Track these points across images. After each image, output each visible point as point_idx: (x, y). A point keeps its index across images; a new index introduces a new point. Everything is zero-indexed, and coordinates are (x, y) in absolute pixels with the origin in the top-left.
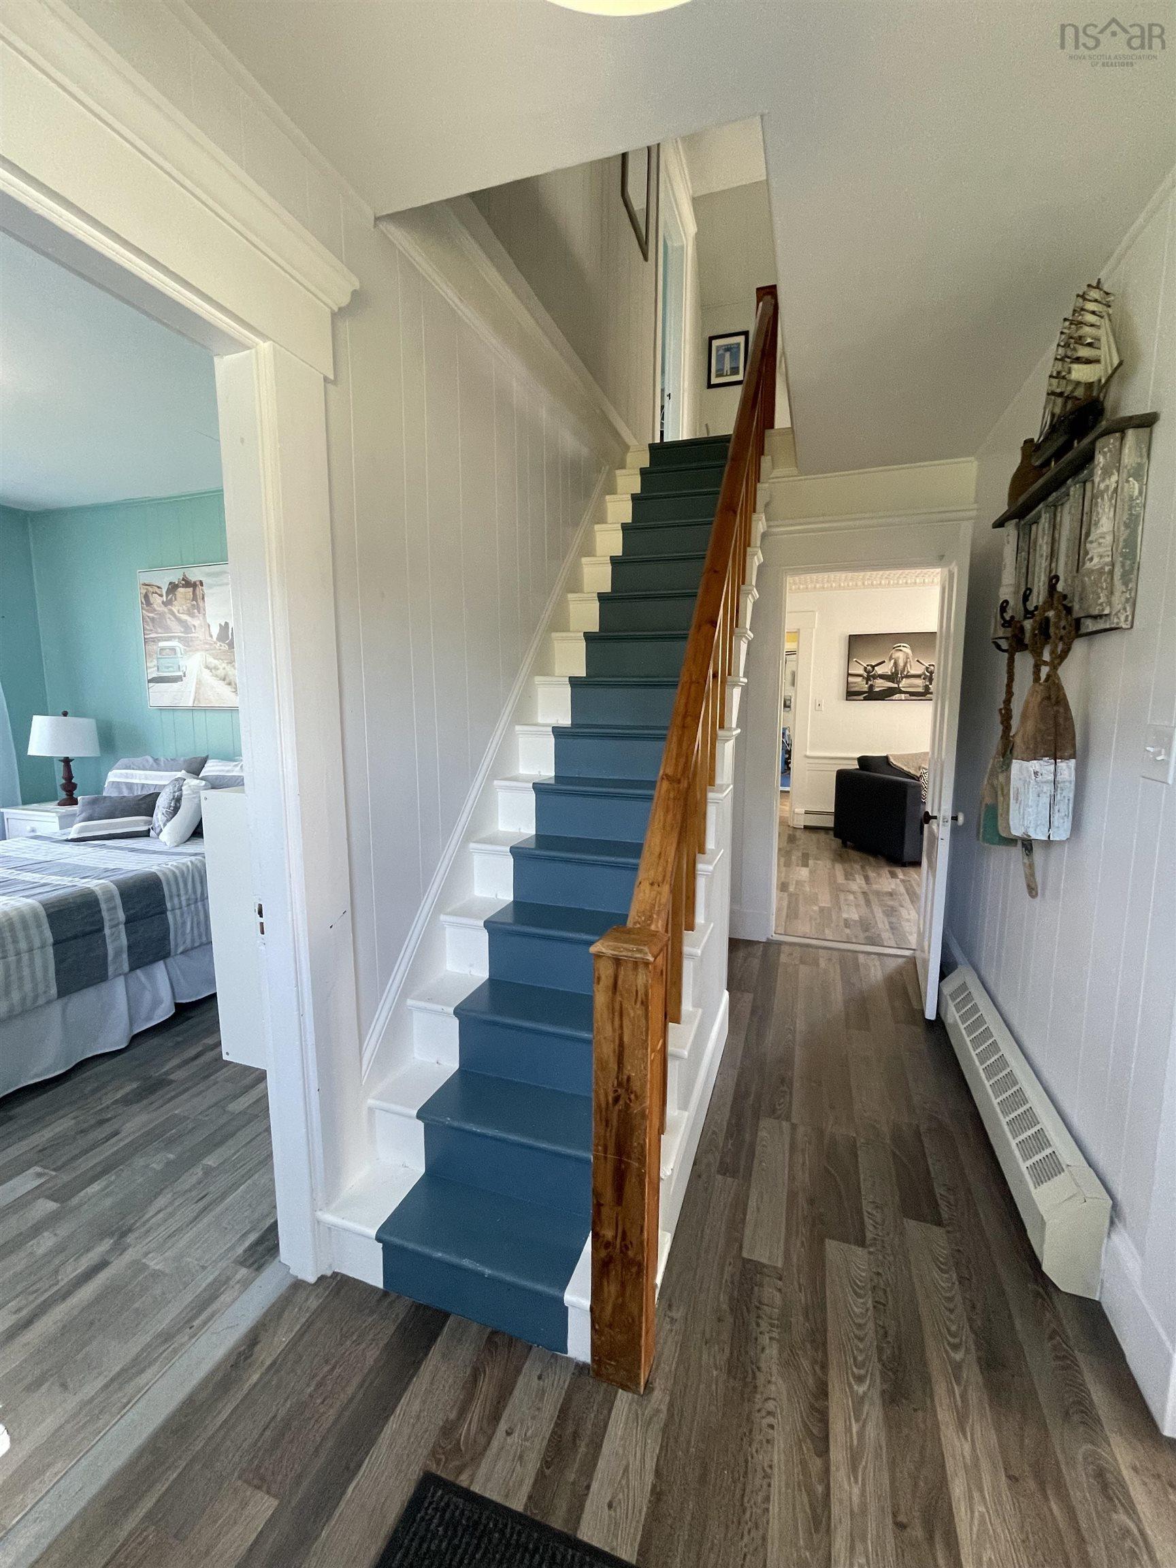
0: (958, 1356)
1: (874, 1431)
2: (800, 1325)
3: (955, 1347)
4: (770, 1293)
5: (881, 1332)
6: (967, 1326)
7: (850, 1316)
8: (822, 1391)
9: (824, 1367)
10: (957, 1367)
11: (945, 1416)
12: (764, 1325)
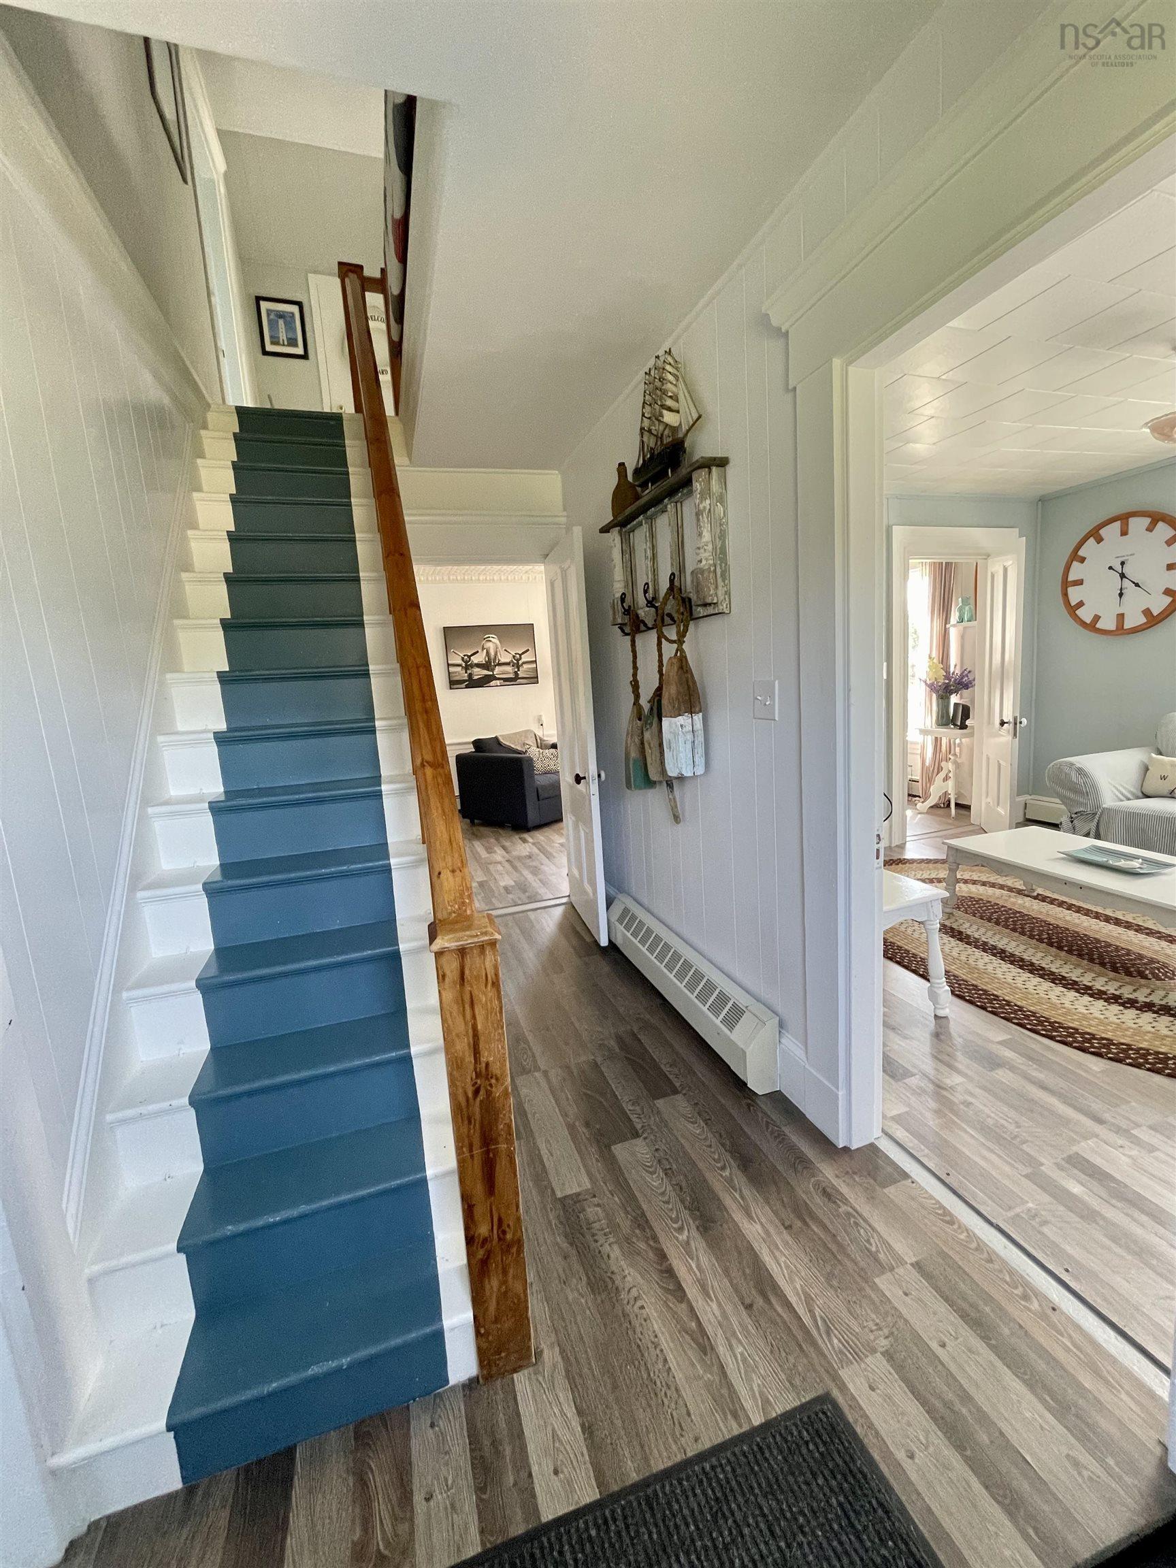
0: (727, 1173)
1: (705, 1258)
2: (624, 1223)
3: (723, 1168)
4: (592, 1212)
5: (677, 1188)
6: (723, 1150)
7: (653, 1190)
8: (662, 1256)
9: (655, 1238)
10: (730, 1181)
11: (738, 1216)
12: (601, 1240)
